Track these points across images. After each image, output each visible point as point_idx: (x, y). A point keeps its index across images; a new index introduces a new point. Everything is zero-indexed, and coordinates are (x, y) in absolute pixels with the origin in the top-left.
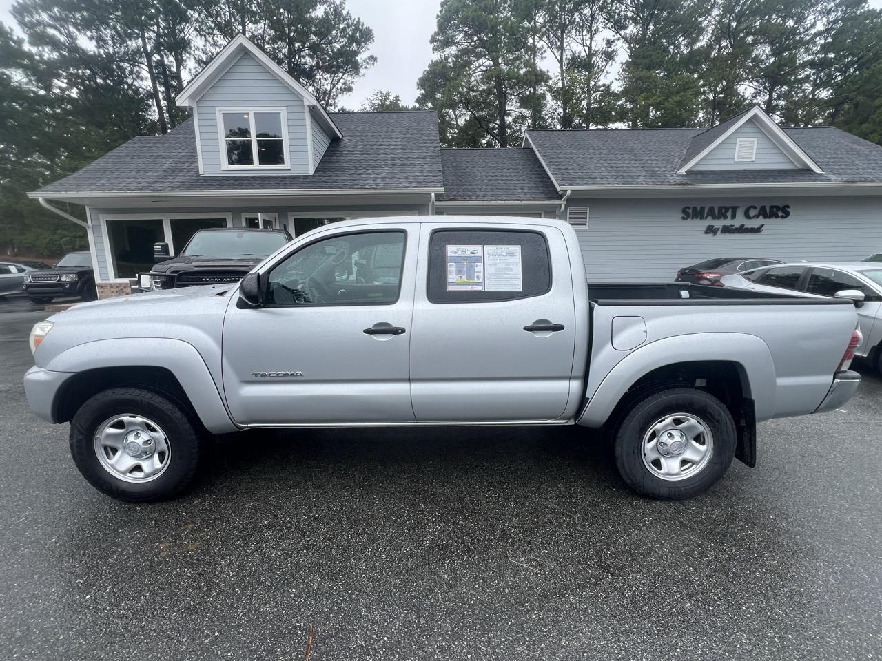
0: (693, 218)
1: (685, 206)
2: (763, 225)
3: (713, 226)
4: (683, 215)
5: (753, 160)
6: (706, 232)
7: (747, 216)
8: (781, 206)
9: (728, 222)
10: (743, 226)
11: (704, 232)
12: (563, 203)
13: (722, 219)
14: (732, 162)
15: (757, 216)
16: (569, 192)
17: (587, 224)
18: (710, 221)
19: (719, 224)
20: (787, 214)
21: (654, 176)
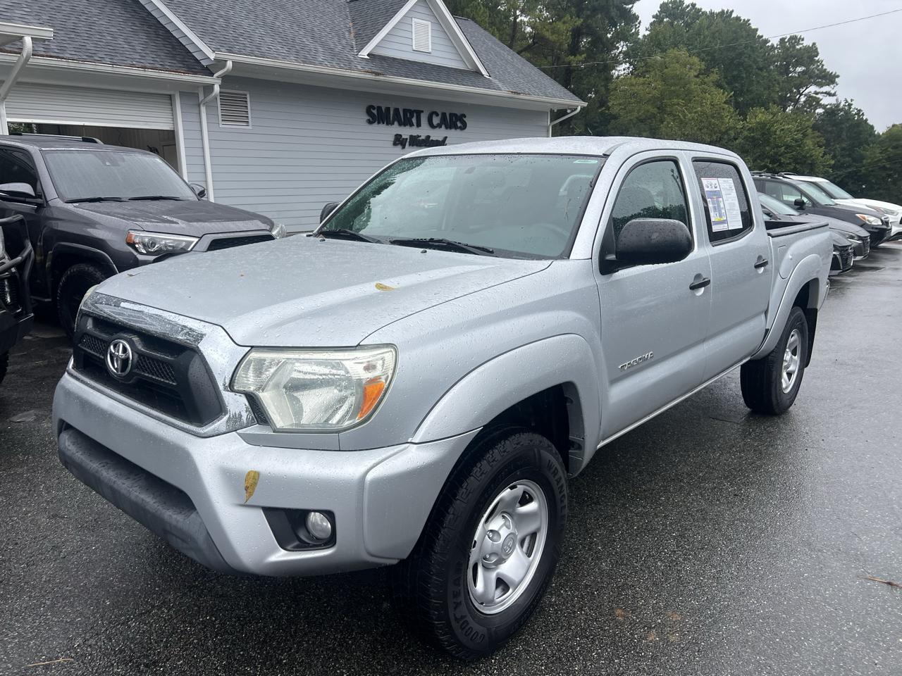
0: (379, 123)
1: (370, 104)
2: (446, 137)
3: (401, 136)
4: (368, 118)
5: (430, 50)
6: (395, 144)
7: (432, 126)
8: (459, 114)
9: (413, 131)
10: (429, 137)
11: (392, 143)
12: (215, 82)
13: (408, 127)
14: (409, 49)
15: (439, 126)
16: (230, 64)
17: (250, 120)
18: (396, 129)
19: (406, 132)
20: (464, 127)
21: (333, 55)
